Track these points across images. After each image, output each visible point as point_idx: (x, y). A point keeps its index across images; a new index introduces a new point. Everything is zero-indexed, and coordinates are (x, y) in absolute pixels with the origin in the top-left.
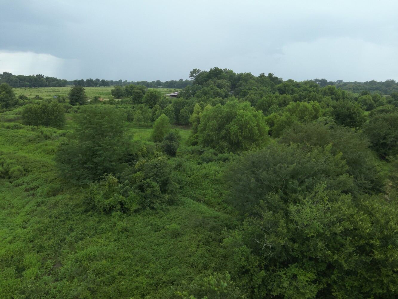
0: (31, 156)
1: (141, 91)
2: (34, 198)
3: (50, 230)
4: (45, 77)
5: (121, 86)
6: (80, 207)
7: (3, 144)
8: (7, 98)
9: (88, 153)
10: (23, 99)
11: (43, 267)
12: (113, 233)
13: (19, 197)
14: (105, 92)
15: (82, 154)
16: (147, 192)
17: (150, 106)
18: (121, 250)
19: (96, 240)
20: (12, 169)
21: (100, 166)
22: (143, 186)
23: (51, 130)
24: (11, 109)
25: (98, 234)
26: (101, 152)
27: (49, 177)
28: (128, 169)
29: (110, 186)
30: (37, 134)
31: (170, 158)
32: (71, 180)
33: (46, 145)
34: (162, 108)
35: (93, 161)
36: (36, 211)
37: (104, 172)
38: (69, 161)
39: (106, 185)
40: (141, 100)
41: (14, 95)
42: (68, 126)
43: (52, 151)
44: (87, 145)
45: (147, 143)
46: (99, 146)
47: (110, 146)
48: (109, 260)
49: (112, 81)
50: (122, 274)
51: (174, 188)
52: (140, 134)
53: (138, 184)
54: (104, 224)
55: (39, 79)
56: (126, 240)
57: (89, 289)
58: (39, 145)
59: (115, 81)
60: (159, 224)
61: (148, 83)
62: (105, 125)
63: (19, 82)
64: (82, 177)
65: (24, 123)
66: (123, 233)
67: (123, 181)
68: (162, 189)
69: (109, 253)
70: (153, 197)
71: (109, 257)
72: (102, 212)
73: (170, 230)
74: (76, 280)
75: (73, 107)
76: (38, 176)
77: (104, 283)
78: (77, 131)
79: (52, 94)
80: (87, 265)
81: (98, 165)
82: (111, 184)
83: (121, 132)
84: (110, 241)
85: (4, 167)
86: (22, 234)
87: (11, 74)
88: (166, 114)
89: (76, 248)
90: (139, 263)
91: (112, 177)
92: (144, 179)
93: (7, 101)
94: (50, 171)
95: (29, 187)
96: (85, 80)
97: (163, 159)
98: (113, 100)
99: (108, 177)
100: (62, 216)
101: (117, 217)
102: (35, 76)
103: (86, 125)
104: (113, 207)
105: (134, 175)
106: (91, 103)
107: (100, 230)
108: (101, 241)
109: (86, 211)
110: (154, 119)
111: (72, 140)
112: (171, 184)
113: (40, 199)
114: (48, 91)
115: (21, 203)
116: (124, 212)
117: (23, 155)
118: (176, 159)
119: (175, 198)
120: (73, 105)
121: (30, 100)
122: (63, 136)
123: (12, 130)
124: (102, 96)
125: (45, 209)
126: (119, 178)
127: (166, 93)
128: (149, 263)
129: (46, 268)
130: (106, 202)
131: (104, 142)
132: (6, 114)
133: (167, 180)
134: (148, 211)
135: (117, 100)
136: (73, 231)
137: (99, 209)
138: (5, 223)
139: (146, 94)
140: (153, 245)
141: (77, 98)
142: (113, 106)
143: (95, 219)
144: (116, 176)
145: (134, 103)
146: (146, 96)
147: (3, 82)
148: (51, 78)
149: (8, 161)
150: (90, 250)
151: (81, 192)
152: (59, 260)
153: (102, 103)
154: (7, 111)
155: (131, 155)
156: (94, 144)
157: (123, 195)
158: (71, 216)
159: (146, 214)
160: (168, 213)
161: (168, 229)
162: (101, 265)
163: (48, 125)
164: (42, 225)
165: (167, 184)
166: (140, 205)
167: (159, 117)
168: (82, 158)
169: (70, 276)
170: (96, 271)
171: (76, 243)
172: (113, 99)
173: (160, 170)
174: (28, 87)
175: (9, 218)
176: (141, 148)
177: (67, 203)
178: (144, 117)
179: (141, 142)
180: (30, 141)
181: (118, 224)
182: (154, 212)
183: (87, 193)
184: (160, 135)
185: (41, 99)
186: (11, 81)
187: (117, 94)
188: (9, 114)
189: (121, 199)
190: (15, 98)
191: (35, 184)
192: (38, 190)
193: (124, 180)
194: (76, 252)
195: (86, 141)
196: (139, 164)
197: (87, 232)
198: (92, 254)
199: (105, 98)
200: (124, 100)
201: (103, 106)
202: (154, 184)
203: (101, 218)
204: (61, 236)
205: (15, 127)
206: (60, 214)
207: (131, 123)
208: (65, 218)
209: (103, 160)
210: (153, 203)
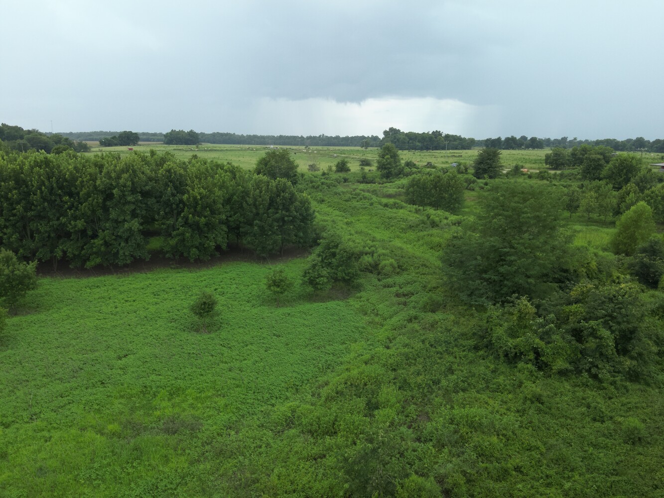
0: (409, 249)
1: (601, 157)
2: (406, 309)
3: (421, 361)
4: (443, 135)
5: (565, 148)
6: (467, 340)
7: (377, 228)
8: (390, 165)
9: (492, 256)
10: (410, 166)
11: (403, 412)
12: (516, 398)
13: (387, 303)
14: (535, 157)
15: (482, 255)
16: (588, 345)
17: (617, 186)
18: (526, 431)
19: (487, 398)
20: (383, 263)
21: (508, 280)
22: (582, 331)
23: (442, 214)
24: (393, 180)
25: (490, 391)
26: (513, 258)
27: (429, 282)
28: (556, 295)
29: (520, 317)
30: (421, 218)
31: (645, 290)
32: (459, 294)
33: (431, 235)
34: (642, 191)
35: (498, 271)
36: (405, 327)
37: (514, 292)
38: (461, 264)
39: (513, 314)
40: (599, 174)
41: (399, 162)
42: (467, 210)
43: (437, 245)
44: (492, 243)
45: (601, 253)
46: (512, 247)
47: (530, 250)
48: (502, 439)
49: (549, 140)
50: (521, 472)
51: (645, 350)
52: (588, 235)
53: (572, 325)
54: (502, 377)
55: (436, 138)
56: (536, 416)
57: (464, 473)
58: (421, 234)
59: (555, 140)
60: (603, 410)
61: (618, 142)
62: (527, 213)
63: (408, 142)
64: (477, 292)
65: (407, 201)
66: (532, 402)
67: (544, 313)
68: (619, 347)
69: (505, 429)
70: (597, 356)
71: (504, 435)
72: (502, 358)
73: (623, 427)
74: (446, 450)
75: (479, 181)
76: (415, 279)
77: (488, 473)
78: (480, 220)
79: (451, 160)
80: (467, 434)
81: (505, 278)
82: (523, 315)
83: (553, 228)
84: (508, 409)
85: (374, 257)
86: (382, 355)
87: (399, 131)
88: (649, 203)
89: (453, 401)
90: (555, 464)
91: (526, 302)
92: (586, 320)
93: (390, 168)
94: (432, 275)
95: (401, 291)
96: (503, 139)
97: (630, 289)
98: (545, 172)
99: (519, 301)
100: (440, 345)
101: (526, 372)
102: (430, 133)
103: (495, 210)
104: (521, 353)
105: (567, 309)
106: (507, 175)
107: (495, 386)
108: (495, 404)
109: (476, 348)
110: (621, 210)
111: (469, 233)
112: (640, 340)
113: (412, 312)
114: (444, 156)
115: (388, 312)
116: (540, 368)
117: (400, 245)
118: (657, 293)
119: (645, 370)
120: (479, 178)
121: (418, 168)
122: (457, 224)
123: (390, 210)
124: (528, 165)
125: (418, 328)
126: (538, 307)
127: (652, 162)
128: (572, 470)
129: (407, 416)
130: (511, 342)
131: (521, 241)
132: (386, 187)
133: (633, 331)
134: (585, 380)
135: (553, 172)
136: (453, 373)
137: (497, 351)
138: (364, 334)
139: (611, 163)
140: (586, 443)
141: (486, 167)
142: (545, 182)
143: (489, 364)
144: (533, 302)
145: (584, 178)
146: (610, 165)
147: (387, 142)
148: (453, 136)
149: (381, 251)
150: (474, 411)
151: (472, 315)
152: (426, 410)
153: (526, 176)
154: (387, 182)
155: (566, 271)
156: (504, 242)
157: (542, 339)
158: (453, 348)
159: (579, 383)
160: (624, 394)
161: (620, 423)
162: (488, 443)
163: (438, 207)
164: (411, 350)
165: (631, 339)
166: (570, 363)
167: (633, 208)
168: (481, 262)
169: (439, 441)
170: (479, 449)
171: (455, 392)
172: (546, 170)
173: (621, 308)
174: (419, 149)
175: (370, 328)
176: (586, 262)
177: (449, 328)
178: (601, 206)
179: (588, 250)
180: (411, 227)
181: (526, 384)
182: (596, 384)
183: (481, 320)
184: (629, 241)
185: (434, 167)
186: (398, 140)
187: (555, 162)
188: (390, 187)
189: (537, 344)
190: (400, 165)
191: (410, 289)
192: (413, 298)
193: (546, 312)
194: (452, 408)
195: (491, 236)
196: (579, 289)
197: (473, 381)
198: (477, 419)
199: (531, 168)
200: (567, 172)
201: (527, 181)
202: (605, 333)
203: (499, 367)
204: (435, 376)
205: (395, 206)
206: (438, 342)
207: (574, 214)
208: (444, 349)
209: (515, 272)
210: (597, 367)
